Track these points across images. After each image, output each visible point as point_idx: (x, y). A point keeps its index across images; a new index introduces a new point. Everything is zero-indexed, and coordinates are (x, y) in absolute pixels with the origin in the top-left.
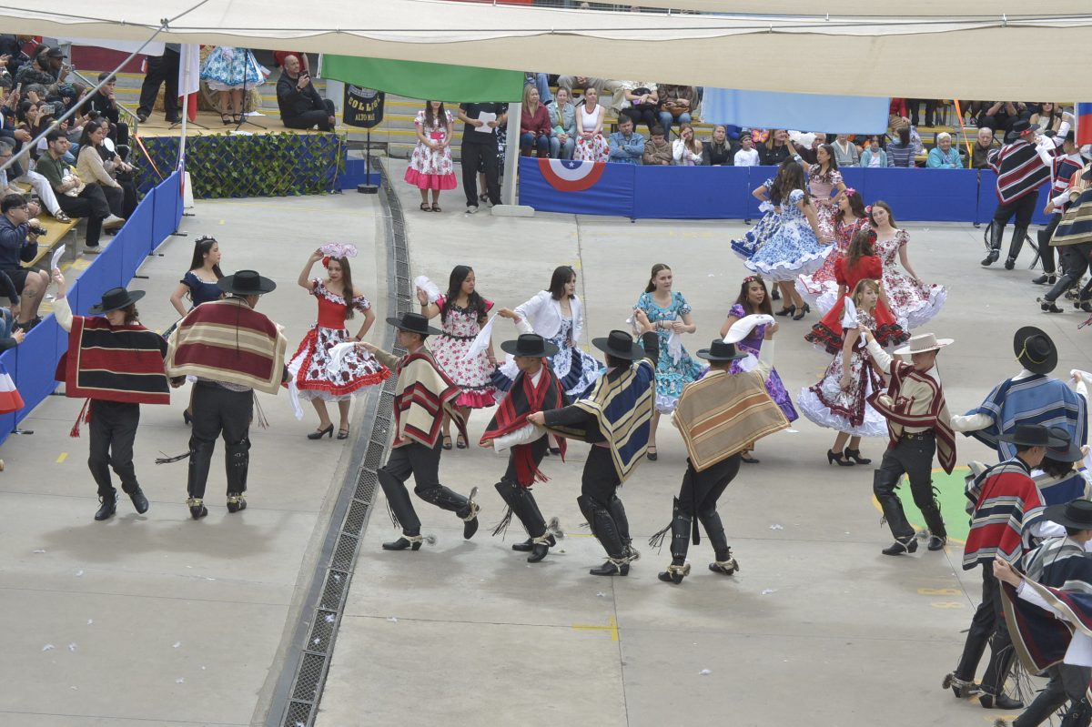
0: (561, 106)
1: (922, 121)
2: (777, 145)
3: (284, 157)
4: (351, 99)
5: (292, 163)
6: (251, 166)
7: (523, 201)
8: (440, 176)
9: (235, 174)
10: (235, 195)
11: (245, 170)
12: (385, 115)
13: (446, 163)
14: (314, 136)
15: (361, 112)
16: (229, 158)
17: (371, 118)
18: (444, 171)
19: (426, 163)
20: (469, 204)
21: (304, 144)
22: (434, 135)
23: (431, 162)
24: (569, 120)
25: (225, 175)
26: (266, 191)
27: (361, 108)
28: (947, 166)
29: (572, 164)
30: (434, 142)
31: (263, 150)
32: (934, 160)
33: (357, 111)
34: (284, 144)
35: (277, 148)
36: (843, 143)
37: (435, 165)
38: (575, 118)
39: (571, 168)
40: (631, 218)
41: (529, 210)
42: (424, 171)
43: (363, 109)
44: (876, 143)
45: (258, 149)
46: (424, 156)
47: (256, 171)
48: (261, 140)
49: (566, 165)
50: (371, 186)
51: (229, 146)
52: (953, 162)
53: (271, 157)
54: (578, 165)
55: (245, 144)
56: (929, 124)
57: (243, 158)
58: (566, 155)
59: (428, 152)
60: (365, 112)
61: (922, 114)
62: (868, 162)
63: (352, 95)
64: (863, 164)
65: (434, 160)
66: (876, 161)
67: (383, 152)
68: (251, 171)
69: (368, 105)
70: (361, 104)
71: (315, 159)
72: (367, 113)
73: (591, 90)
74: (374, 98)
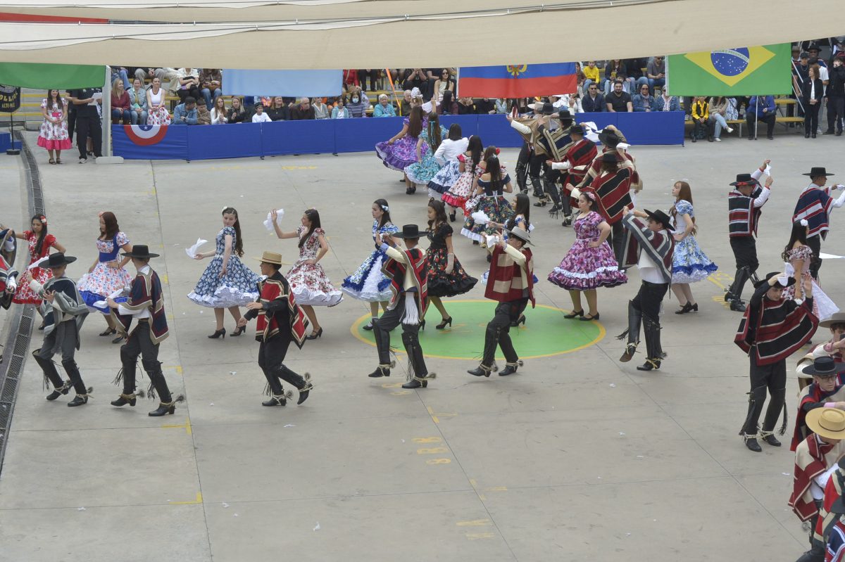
0: (136, 90)
1: (368, 88)
2: (277, 107)
7: (115, 154)
8: (59, 141)
12: (22, 104)
13: (64, 132)
15: (5, 102)
17: (12, 105)
18: (62, 138)
19: (50, 133)
20: (80, 158)
22: (55, 114)
23: (54, 132)
24: (143, 99)
28: (386, 116)
29: (146, 128)
30: (54, 119)
32: (378, 112)
33: (3, 102)
36: (319, 104)
37: (56, 134)
38: (146, 97)
39: (146, 130)
40: (187, 160)
41: (120, 159)
42: (49, 138)
43: (6, 100)
44: (341, 103)
46: (49, 128)
49: (142, 128)
50: (15, 150)
52: (390, 112)
54: (150, 128)
56: (373, 89)
58: (142, 122)
59: (51, 125)
60: (8, 102)
61: (368, 83)
62: (337, 114)
64: (333, 117)
65: (55, 131)
66: (341, 114)
67: (22, 127)
70: (5, 97)
72: (9, 103)
73: (156, 79)
74: (14, 92)
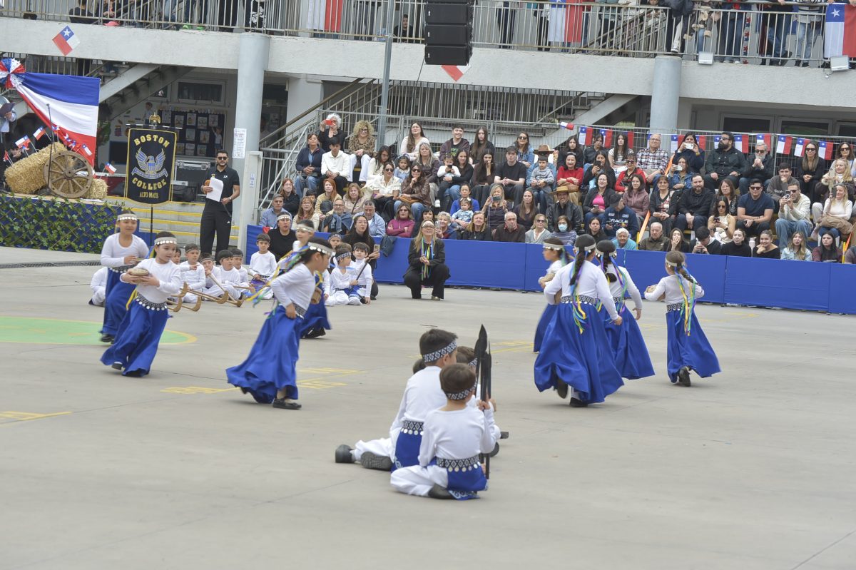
3: (66, 219)
4: (136, 179)
5: (75, 226)
6: (33, 223)
9: (17, 228)
10: (16, 245)
11: (27, 226)
14: (99, 206)
15: (144, 190)
16: (12, 214)
21: (89, 211)
25: (8, 228)
26: (46, 244)
27: (144, 187)
31: (46, 211)
33: (141, 189)
34: (66, 208)
35: (60, 211)
45: (41, 210)
47: (38, 228)
48: (45, 204)
51: (14, 205)
53: (54, 219)
55: (29, 206)
57: (26, 217)
63: (136, 176)
68: (33, 227)
69: (149, 185)
70: (144, 184)
71: (99, 225)
